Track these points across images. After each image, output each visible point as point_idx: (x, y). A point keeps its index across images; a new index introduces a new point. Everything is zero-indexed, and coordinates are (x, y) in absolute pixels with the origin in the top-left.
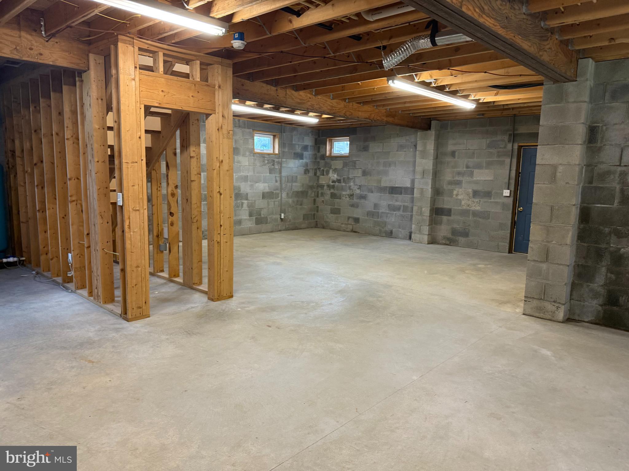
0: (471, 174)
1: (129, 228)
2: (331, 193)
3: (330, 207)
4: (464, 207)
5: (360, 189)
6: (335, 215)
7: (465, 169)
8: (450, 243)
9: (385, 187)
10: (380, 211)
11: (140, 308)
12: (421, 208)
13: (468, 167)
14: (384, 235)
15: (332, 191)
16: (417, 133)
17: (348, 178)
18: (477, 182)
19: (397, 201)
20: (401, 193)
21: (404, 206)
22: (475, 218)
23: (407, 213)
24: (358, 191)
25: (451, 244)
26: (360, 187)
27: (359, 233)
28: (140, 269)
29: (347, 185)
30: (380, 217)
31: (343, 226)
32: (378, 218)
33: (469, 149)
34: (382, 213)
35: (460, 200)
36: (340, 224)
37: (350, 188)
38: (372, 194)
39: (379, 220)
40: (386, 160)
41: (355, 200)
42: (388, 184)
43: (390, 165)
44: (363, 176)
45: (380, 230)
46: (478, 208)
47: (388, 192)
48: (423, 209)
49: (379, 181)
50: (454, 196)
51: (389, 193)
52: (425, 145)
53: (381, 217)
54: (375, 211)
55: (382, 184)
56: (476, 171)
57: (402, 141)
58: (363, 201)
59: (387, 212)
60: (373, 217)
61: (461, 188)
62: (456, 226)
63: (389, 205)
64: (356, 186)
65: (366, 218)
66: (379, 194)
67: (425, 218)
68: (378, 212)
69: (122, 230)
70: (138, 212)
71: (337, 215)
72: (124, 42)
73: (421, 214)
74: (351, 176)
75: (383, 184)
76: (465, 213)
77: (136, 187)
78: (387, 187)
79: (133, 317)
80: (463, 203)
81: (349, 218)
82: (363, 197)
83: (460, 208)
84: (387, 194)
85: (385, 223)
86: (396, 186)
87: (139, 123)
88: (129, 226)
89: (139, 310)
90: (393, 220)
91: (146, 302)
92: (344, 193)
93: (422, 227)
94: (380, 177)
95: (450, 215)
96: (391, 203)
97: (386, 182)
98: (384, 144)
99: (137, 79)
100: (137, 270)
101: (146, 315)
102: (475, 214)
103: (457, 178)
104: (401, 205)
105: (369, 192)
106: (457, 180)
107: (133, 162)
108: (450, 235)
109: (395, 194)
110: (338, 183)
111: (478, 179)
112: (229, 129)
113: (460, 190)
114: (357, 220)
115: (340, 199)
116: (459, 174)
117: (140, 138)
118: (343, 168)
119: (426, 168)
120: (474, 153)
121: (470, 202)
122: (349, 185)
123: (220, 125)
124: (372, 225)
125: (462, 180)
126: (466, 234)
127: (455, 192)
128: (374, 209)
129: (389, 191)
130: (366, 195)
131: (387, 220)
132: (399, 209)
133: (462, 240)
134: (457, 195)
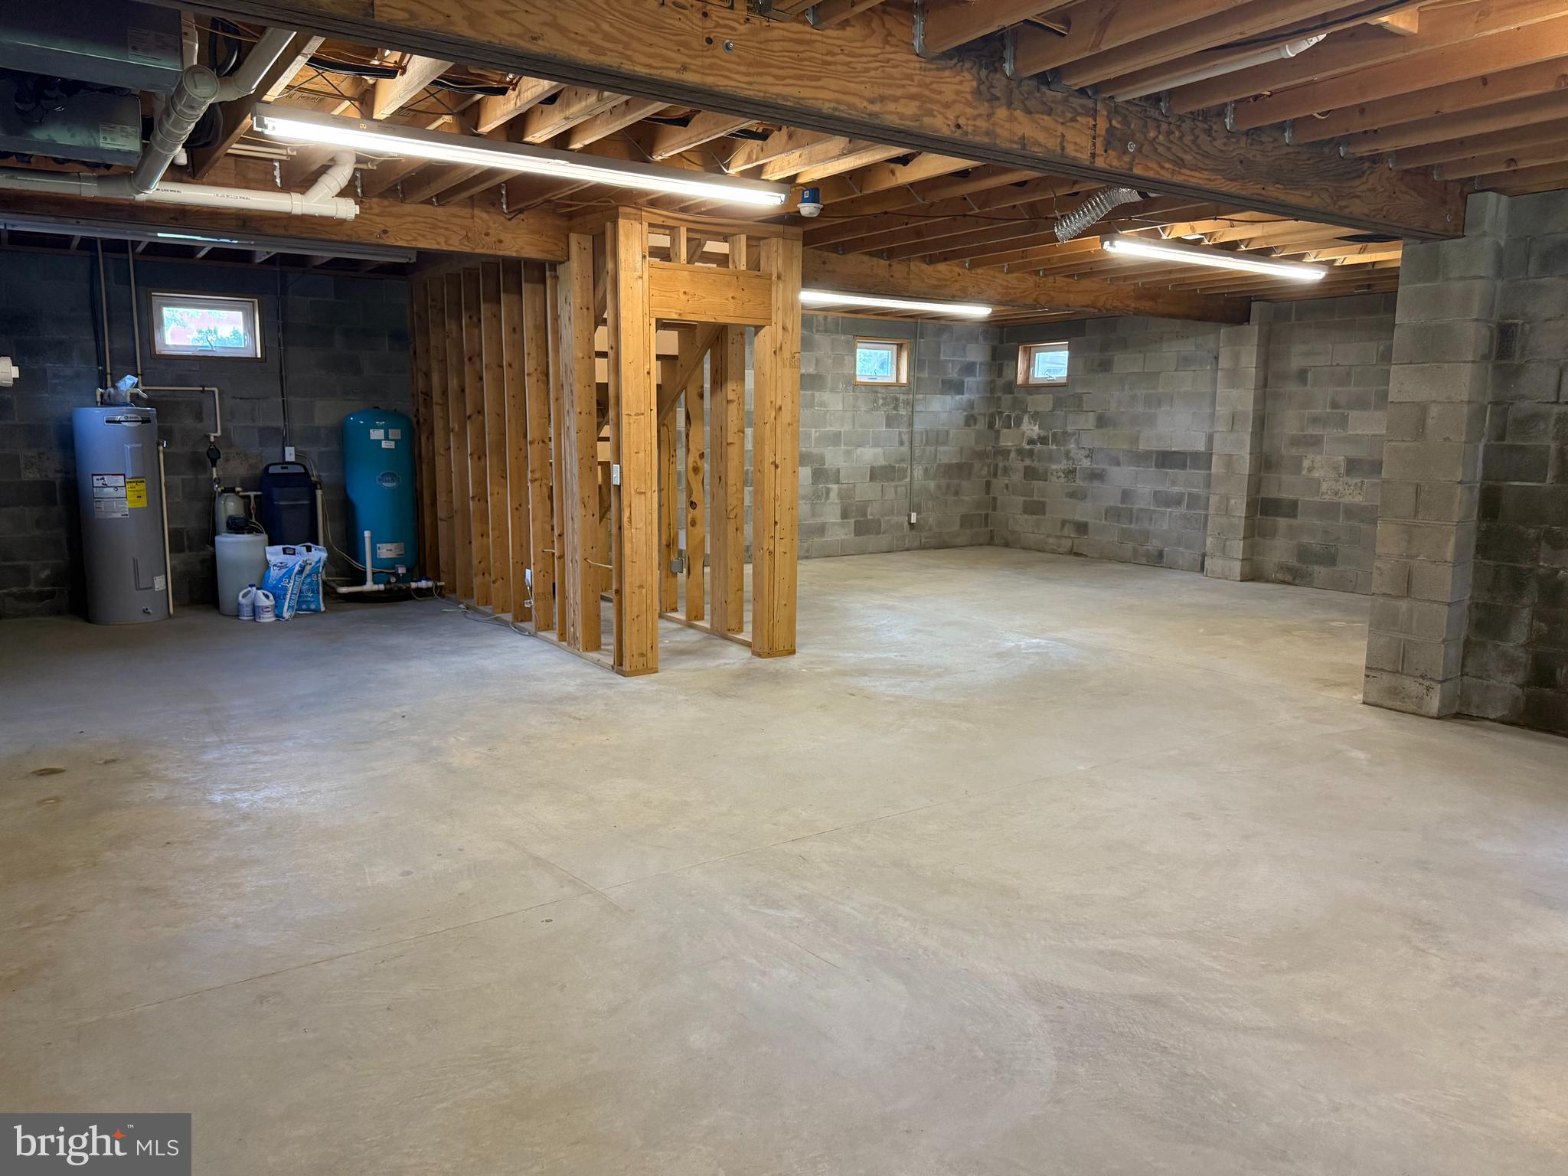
0: (1343, 422)
1: (630, 522)
2: (1026, 468)
3: (1022, 498)
4: (1327, 498)
5: (1091, 457)
6: (1034, 516)
7: (1328, 410)
8: (1294, 579)
9: (1148, 451)
10: (1136, 506)
11: (642, 655)
12: (1228, 500)
13: (1335, 405)
14: (1144, 560)
15: (1028, 462)
16: (1220, 329)
17: (1065, 433)
18: (1355, 440)
19: (1174, 483)
20: (1184, 467)
21: (1189, 494)
22: (1351, 523)
23: (1198, 511)
24: (1086, 463)
25: (1297, 582)
26: (1091, 454)
27: (1086, 556)
28: (644, 590)
29: (1062, 448)
30: (1134, 520)
31: (1051, 540)
32: (1131, 522)
33: (1338, 365)
34: (1142, 510)
35: (1318, 482)
36: (1043, 536)
37: (1067, 455)
38: (1118, 468)
39: (1132, 526)
40: (1153, 391)
41: (1079, 483)
42: (1155, 446)
43: (1159, 404)
44: (1097, 427)
45: (1135, 551)
46: (1358, 499)
47: (1153, 464)
48: (1232, 502)
49: (1135, 440)
50: (1304, 472)
51: (1157, 466)
52: (1236, 358)
53: (1137, 520)
54: (1123, 506)
55: (1140, 445)
56: (1353, 414)
57: (1187, 347)
58: (1096, 484)
59: (1152, 508)
60: (1118, 522)
61: (1321, 453)
62: (1306, 540)
63: (1156, 493)
64: (1082, 452)
65: (1104, 522)
66: (1136, 469)
67: (1235, 521)
68: (1131, 510)
69: (617, 526)
70: (643, 496)
71: (1038, 517)
72: (627, 217)
73: (1227, 512)
74: (1069, 429)
75: (1143, 446)
76: (1329, 510)
77: (642, 454)
78: (1151, 452)
79: (632, 669)
80: (1324, 486)
81: (1064, 523)
82: (1097, 476)
83: (1316, 499)
84: (1152, 467)
85: (1147, 535)
86: (1173, 449)
87: (648, 348)
88: (630, 518)
89: (642, 658)
90: (1165, 527)
91: (652, 647)
92: (1054, 467)
93: (1228, 543)
94: (1138, 429)
95: (1295, 516)
96: (1160, 488)
97: (1151, 440)
98: (1148, 355)
99: (646, 277)
100: (641, 592)
101: (652, 668)
102: (1351, 512)
103: (1310, 431)
104: (1184, 493)
105: (1110, 465)
106: (1311, 436)
107: (637, 414)
108: (1293, 562)
109: (1171, 468)
110: (1041, 444)
111: (1359, 432)
112: (795, 350)
113: (1318, 458)
114: (1082, 528)
115: (1046, 480)
116: (1315, 420)
117: (649, 373)
118: (1053, 411)
119: (1239, 408)
120: (1348, 374)
121: (1340, 486)
122: (1067, 448)
123: (778, 345)
124: (1116, 539)
125: (1323, 436)
126: (1329, 559)
127: (1306, 463)
128: (1122, 504)
129: (1156, 461)
130: (1103, 470)
131: (1152, 528)
132: (1178, 502)
133: (1320, 571)
134: (1311, 469)
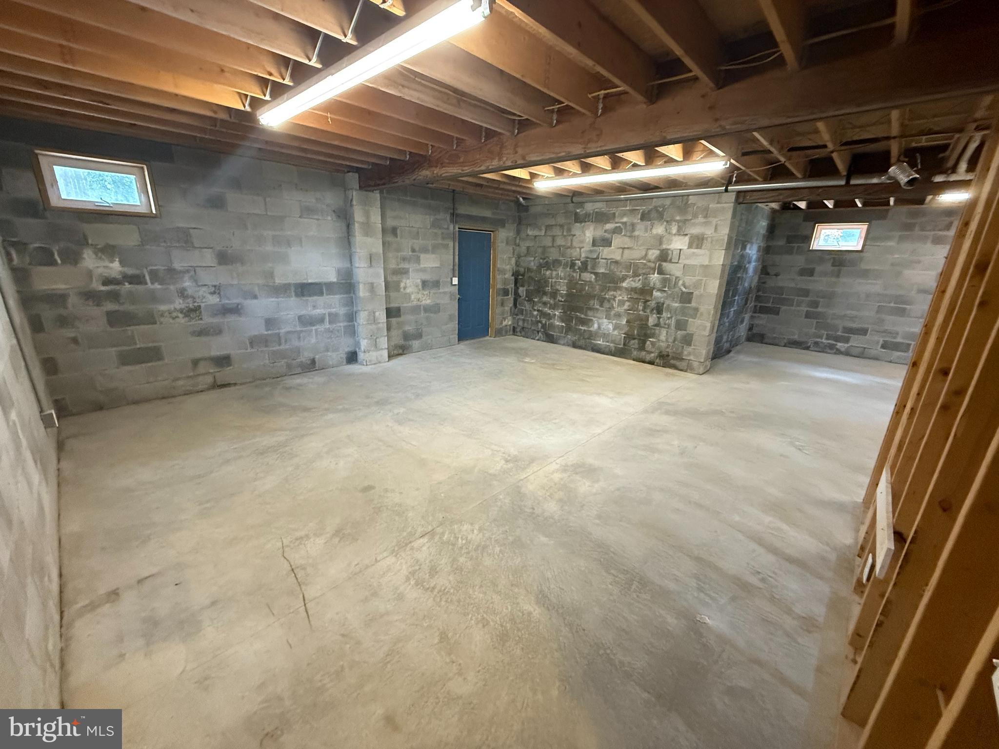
0: (418, 260)
2: (109, 314)
3: (114, 349)
4: (415, 303)
5: (219, 293)
6: (143, 365)
7: (410, 253)
8: (403, 351)
9: (285, 285)
10: (283, 331)
13: (413, 251)
14: (299, 370)
15: (110, 306)
17: (171, 271)
18: (424, 270)
19: (314, 307)
20: (321, 294)
21: (330, 314)
22: (427, 314)
23: (339, 324)
24: (214, 300)
25: (405, 352)
26: (217, 290)
27: (235, 384)
29: (172, 287)
30: (283, 341)
31: (181, 383)
32: (280, 344)
33: (412, 227)
34: (289, 332)
35: (409, 295)
36: (166, 383)
37: (182, 293)
38: (255, 301)
39: (282, 347)
40: (278, 233)
41: (208, 319)
42: (292, 280)
43: (289, 244)
44: (220, 264)
45: (289, 366)
46: (428, 302)
47: (293, 294)
49: (271, 275)
50: (402, 290)
51: (297, 295)
52: (367, 215)
53: (286, 341)
54: (270, 332)
55: (276, 279)
56: (422, 256)
57: (310, 199)
58: (231, 319)
59: (298, 329)
60: (266, 346)
61: (409, 278)
62: (407, 328)
63: (300, 318)
64: (204, 289)
65: (249, 350)
66: (276, 300)
67: (381, 325)
68: (279, 334)
71: (150, 364)
73: (375, 321)
74: (177, 265)
75: (278, 281)
76: (416, 309)
78: (289, 284)
80: (413, 297)
81: (195, 363)
82: (236, 310)
83: (410, 304)
84: (292, 297)
85: (298, 351)
86: (310, 281)
90: (313, 341)
92: (163, 308)
93: (378, 340)
94: (270, 265)
95: (400, 316)
96: (303, 312)
97: (284, 274)
98: (268, 199)
102: (427, 309)
103: (402, 266)
104: (325, 314)
105: (246, 299)
106: (403, 269)
108: (402, 342)
109: (310, 296)
110: (130, 283)
111: (426, 266)
113: (408, 281)
114: (224, 361)
115: (155, 323)
116: (404, 259)
118: (143, 245)
119: (374, 250)
120: (418, 233)
121: (420, 296)
122: (179, 286)
124: (267, 362)
125: (409, 269)
126: (419, 336)
127: (402, 285)
128: (267, 330)
129: (295, 292)
130: (238, 304)
131: (302, 343)
132: (321, 320)
133: (416, 344)
134: (405, 288)
